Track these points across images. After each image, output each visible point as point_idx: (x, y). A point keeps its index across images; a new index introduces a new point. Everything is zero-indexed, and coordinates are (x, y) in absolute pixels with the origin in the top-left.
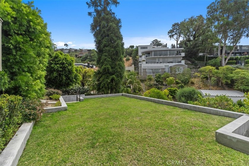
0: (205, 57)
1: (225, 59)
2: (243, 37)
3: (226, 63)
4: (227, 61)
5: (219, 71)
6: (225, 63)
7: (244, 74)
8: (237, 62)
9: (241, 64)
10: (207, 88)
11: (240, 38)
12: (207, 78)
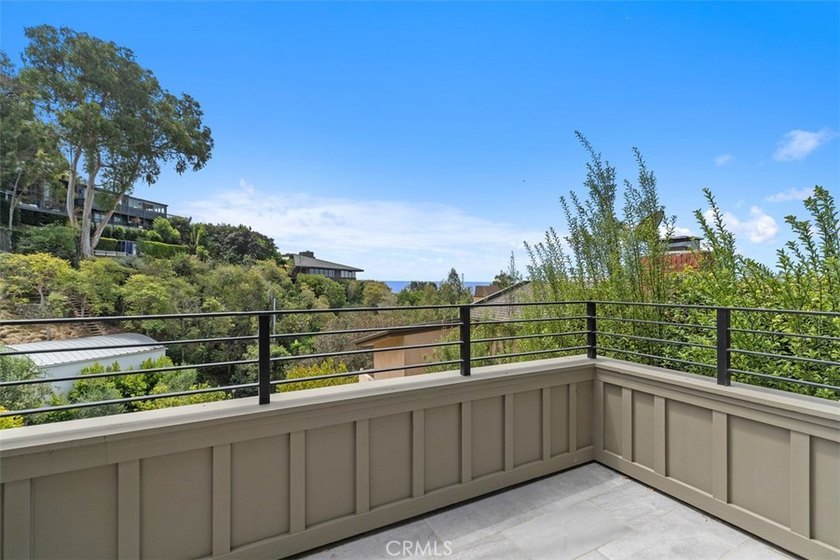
0: (11, 210)
1: (93, 232)
2: (140, 179)
3: (94, 245)
4: (97, 238)
5: (82, 274)
6: (91, 245)
7: (153, 288)
8: (119, 242)
9: (130, 252)
10: (32, 335)
11: (133, 178)
12: (33, 297)
